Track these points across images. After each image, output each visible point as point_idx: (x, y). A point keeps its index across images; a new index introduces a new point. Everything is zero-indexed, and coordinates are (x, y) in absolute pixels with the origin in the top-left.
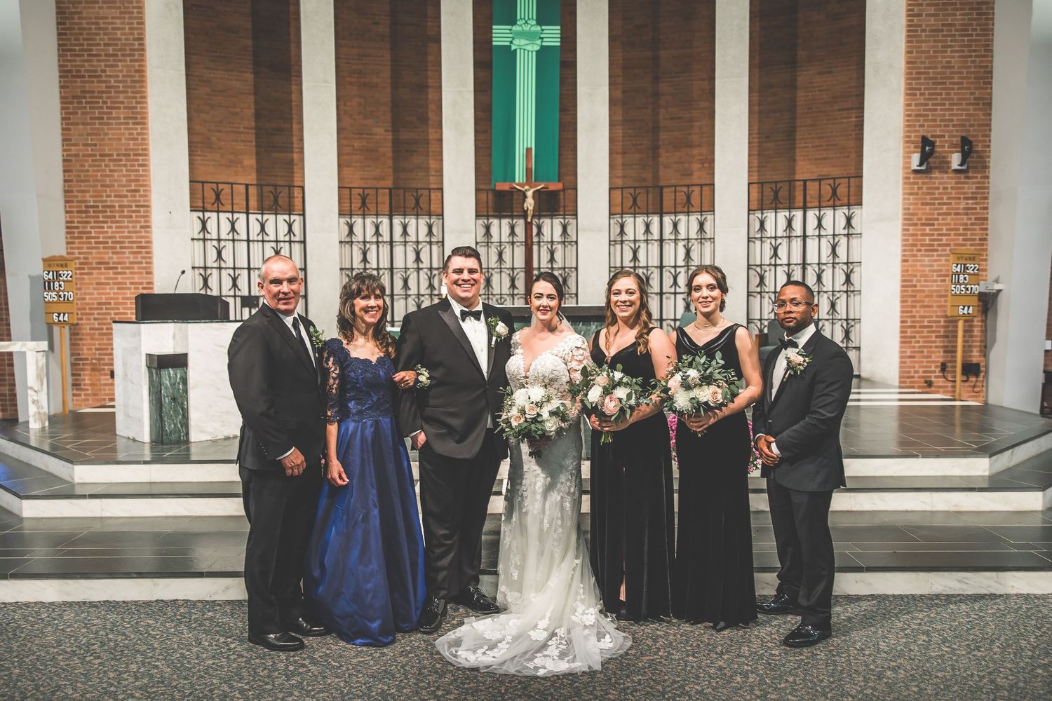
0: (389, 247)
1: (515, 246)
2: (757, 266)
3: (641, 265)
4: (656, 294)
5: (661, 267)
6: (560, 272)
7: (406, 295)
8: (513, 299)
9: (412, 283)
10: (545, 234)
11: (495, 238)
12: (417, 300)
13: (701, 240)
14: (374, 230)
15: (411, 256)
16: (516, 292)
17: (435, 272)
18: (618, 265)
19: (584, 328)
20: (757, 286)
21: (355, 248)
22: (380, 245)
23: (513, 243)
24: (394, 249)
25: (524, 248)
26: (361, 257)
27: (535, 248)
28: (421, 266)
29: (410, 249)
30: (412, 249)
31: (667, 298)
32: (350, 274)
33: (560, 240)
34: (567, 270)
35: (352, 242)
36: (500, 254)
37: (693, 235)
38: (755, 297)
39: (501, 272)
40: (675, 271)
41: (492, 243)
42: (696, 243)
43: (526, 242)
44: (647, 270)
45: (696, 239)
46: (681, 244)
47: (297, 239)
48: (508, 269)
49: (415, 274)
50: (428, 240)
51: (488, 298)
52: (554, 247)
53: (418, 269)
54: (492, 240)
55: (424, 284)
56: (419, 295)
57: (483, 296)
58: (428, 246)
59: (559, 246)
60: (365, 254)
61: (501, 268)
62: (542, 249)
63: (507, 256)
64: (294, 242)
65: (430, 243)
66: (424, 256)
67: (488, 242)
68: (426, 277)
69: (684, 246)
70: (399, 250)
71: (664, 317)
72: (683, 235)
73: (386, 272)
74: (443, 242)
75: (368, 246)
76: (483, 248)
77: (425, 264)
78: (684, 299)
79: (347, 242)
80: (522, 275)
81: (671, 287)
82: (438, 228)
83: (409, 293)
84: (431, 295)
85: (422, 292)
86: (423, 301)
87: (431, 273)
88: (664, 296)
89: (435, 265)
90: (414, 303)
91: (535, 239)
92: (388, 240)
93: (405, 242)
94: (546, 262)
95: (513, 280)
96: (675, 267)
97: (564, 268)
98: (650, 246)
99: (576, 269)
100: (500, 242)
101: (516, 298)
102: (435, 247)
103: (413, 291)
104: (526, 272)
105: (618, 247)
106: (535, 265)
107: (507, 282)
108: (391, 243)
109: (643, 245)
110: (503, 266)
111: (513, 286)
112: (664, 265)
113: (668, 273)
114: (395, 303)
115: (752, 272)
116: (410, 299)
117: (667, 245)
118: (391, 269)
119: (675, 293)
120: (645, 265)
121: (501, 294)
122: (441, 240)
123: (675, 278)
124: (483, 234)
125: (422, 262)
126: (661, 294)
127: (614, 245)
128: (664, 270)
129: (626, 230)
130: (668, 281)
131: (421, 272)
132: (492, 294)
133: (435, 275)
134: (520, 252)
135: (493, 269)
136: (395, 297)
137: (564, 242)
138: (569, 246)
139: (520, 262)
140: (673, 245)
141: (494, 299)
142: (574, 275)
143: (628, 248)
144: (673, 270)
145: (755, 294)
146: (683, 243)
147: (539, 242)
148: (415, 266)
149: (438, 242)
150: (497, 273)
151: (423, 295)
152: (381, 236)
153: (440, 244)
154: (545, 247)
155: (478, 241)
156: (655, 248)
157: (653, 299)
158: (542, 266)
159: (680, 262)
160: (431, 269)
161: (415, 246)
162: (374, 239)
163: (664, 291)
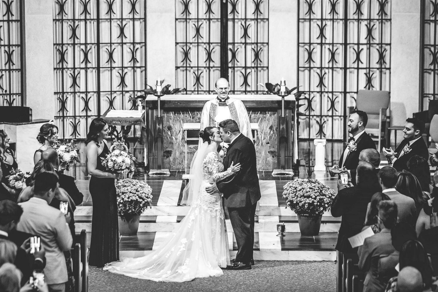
0: (96, 23)
1: (211, 22)
2: (432, 46)
3: (327, 42)
4: (341, 68)
5: (345, 44)
6: (253, 47)
7: (111, 67)
8: (209, 71)
9: (116, 56)
10: (239, 12)
11: (193, 15)
12: (120, 72)
13: (382, 21)
14: (82, 8)
15: (116, 32)
16: (212, 64)
17: (137, 46)
18: (307, 41)
19: (261, 116)
20: (431, 64)
21: (65, 25)
22: (88, 22)
23: (209, 20)
24: (100, 25)
25: (219, 23)
26: (70, 33)
27: (230, 24)
28: (125, 41)
29: (115, 24)
30: (116, 24)
31: (350, 72)
32: (60, 49)
33: (253, 17)
34: (259, 45)
35: (62, 20)
36: (198, 30)
37: (375, 15)
38: (430, 73)
39: (198, 46)
40: (358, 48)
41: (190, 19)
42: (378, 22)
43: (222, 19)
44: (333, 46)
45: (378, 20)
46: (364, 24)
47: (14, 18)
48: (205, 43)
49: (119, 47)
50: (131, 17)
51: (186, 70)
52: (248, 23)
53: (122, 44)
54: (190, 17)
55: (128, 57)
56: (123, 68)
57: (181, 68)
58: (131, 22)
59: (252, 23)
60: (74, 31)
61: (198, 43)
62: (236, 24)
63: (204, 32)
64: (12, 21)
65: (134, 19)
66: (128, 32)
67: (186, 19)
68: (129, 50)
69: (366, 25)
70: (105, 26)
71: (348, 90)
72: (365, 16)
73: (93, 46)
74: (145, 19)
75: (77, 23)
76: (182, 23)
77: (129, 39)
78: (366, 74)
79: (59, 20)
80: (217, 50)
81: (354, 62)
82: (140, 5)
83: (114, 65)
84: (133, 67)
85: (125, 65)
86: (126, 73)
87: (134, 47)
88: (348, 71)
89: (137, 40)
90: (118, 74)
91: (230, 16)
92: (95, 17)
93: (111, 19)
94: (240, 37)
95: (209, 54)
96: (358, 44)
97: (257, 43)
98: (335, 24)
99: (268, 44)
100: (198, 19)
101: (212, 70)
102: (137, 23)
103: (117, 63)
104: (221, 46)
105: (307, 24)
106: (230, 40)
107: (203, 56)
108: (98, 20)
109: (329, 23)
110: (200, 41)
111: (209, 58)
112: (348, 42)
113: (352, 50)
114: (101, 74)
115: (427, 51)
116: (114, 72)
117: (351, 24)
118: (98, 44)
119: (358, 68)
120: (331, 42)
121: (198, 67)
122: (143, 17)
123: (358, 54)
124: (182, 11)
125: (126, 37)
126: (345, 68)
127: (303, 22)
128: (348, 46)
129: (314, 8)
130: (352, 56)
131: (124, 46)
132: (190, 67)
133: (138, 48)
134: (216, 27)
135: (191, 43)
136: (101, 69)
137: (257, 19)
138: (262, 23)
139: (216, 37)
140: (356, 23)
141: (192, 71)
142: (266, 49)
143: (315, 25)
144: (356, 47)
145: (430, 71)
146: (366, 22)
147: (234, 19)
148: (119, 41)
149: (140, 19)
150: (195, 46)
151: (126, 68)
152: (90, 14)
153: (142, 20)
154: (240, 23)
155: (177, 17)
156: (339, 26)
157: (339, 73)
158: (236, 41)
159: (363, 40)
160: (134, 43)
161: (119, 22)
162: (83, 17)
163: (348, 66)
